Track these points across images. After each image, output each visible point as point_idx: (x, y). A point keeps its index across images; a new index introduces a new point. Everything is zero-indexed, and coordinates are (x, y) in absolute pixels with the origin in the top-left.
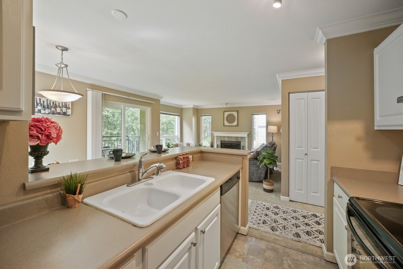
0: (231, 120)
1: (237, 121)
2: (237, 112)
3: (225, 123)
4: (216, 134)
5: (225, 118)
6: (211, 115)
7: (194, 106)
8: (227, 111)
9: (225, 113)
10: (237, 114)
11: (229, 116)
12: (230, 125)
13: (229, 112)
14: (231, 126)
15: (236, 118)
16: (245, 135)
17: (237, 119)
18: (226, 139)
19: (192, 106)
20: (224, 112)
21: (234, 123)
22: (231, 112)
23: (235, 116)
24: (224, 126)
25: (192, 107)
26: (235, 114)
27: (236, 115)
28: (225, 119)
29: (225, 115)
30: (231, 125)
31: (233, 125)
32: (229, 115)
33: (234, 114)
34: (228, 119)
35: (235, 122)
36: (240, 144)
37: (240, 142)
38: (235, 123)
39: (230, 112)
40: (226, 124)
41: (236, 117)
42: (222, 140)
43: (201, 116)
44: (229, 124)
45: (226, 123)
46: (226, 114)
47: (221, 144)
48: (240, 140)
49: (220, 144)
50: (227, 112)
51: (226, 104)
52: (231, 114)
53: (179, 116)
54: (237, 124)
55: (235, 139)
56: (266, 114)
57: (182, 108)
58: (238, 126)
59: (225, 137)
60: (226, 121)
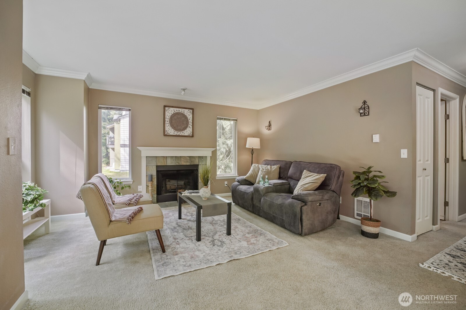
0: (181, 124)
1: (191, 127)
2: (192, 111)
3: (167, 129)
4: (146, 152)
5: (167, 120)
6: (130, 110)
7: (89, 76)
8: (172, 107)
9: (166, 108)
10: (191, 115)
11: (176, 117)
12: (178, 134)
13: (175, 109)
14: (179, 136)
15: (189, 121)
16: (207, 152)
17: (191, 124)
18: (170, 163)
19: (83, 77)
20: (165, 106)
21: (186, 130)
22: (180, 110)
23: (189, 118)
24: (165, 135)
25: (84, 79)
26: (188, 113)
28: (166, 122)
29: (166, 113)
31: (183, 135)
32: (175, 115)
33: (186, 114)
34: (174, 121)
35: (187, 129)
36: (197, 170)
37: (197, 166)
38: (188, 131)
39: (178, 109)
41: (190, 121)
42: (159, 164)
43: (100, 108)
44: (176, 133)
45: (170, 130)
46: (170, 112)
47: (157, 171)
48: (196, 162)
49: (154, 173)
50: (172, 109)
51: (184, 90)
52: (180, 113)
53: (29, 94)
54: (192, 134)
55: (187, 162)
56: (236, 120)
57: (36, 74)
58: (193, 136)
59: (167, 158)
60: (169, 125)
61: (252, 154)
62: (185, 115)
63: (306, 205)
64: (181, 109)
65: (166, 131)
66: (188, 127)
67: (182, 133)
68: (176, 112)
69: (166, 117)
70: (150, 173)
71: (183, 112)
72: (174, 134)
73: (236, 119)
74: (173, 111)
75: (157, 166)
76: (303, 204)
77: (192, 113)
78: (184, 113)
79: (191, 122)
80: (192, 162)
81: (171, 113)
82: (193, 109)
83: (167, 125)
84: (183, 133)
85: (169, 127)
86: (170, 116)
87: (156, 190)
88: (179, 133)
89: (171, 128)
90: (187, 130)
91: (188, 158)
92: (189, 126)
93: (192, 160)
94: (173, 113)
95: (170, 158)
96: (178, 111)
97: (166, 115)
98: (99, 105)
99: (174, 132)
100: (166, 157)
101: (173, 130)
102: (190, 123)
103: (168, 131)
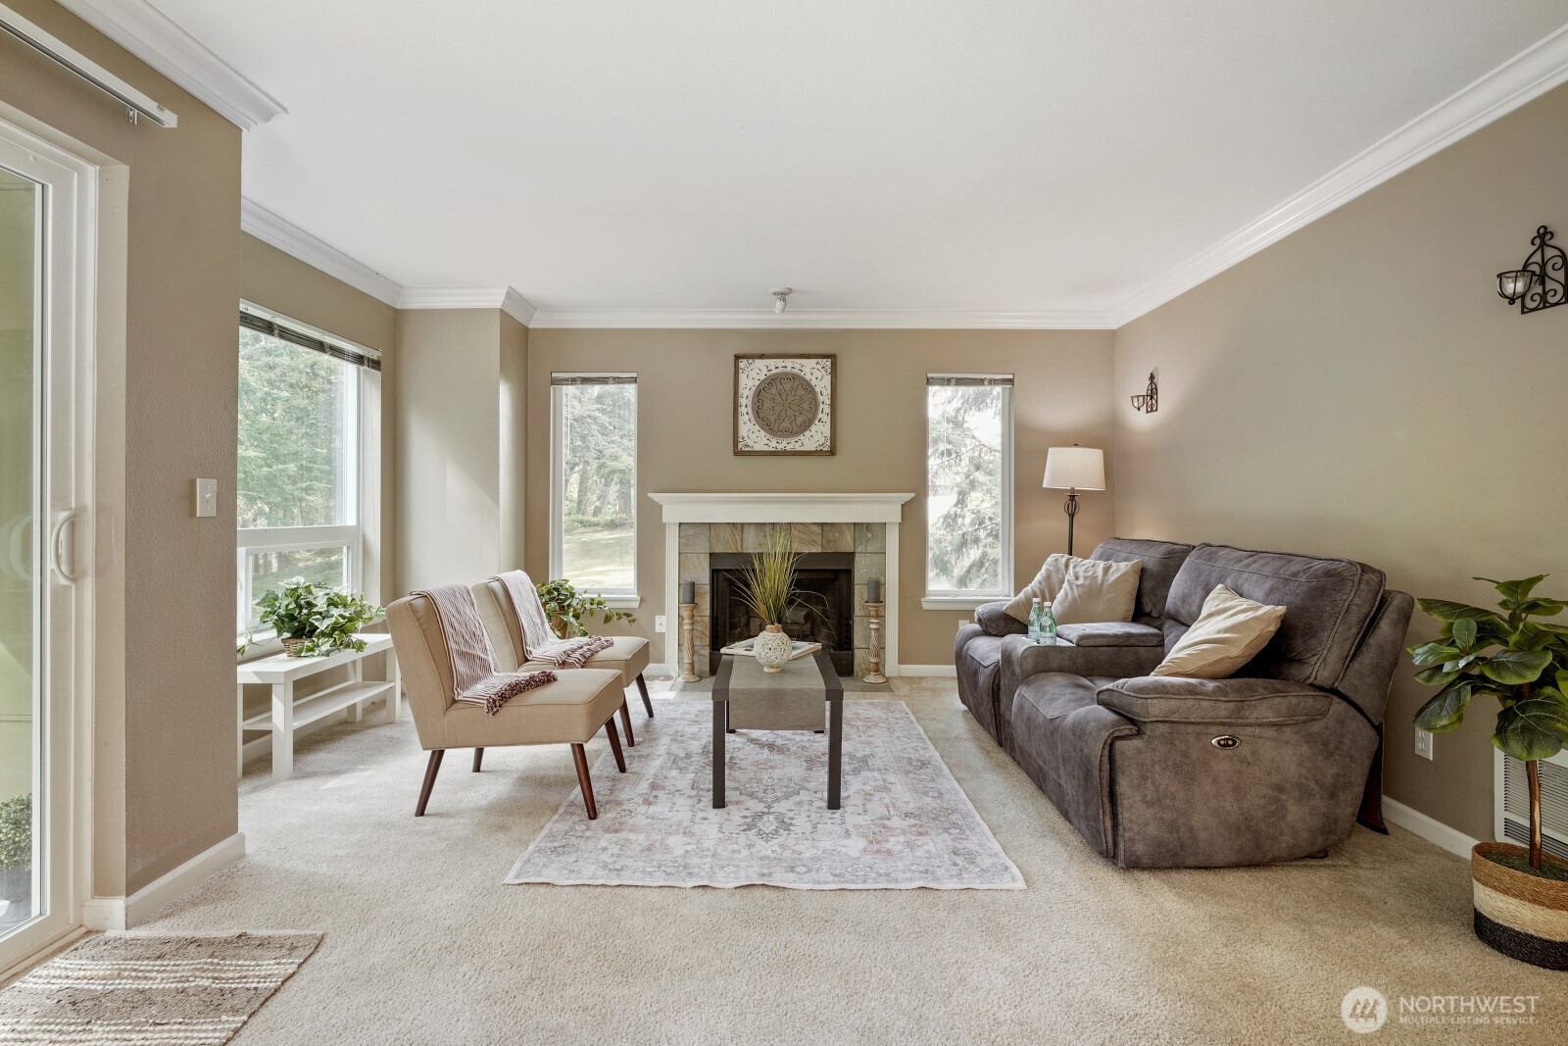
0: (790, 412)
1: (827, 419)
2: (828, 363)
3: (743, 431)
4: (677, 509)
5: (743, 401)
6: (634, 380)
7: (511, 295)
8: (762, 356)
9: (743, 364)
10: (828, 379)
11: (773, 391)
12: (780, 447)
13: (772, 363)
14: (785, 453)
15: (821, 398)
16: (884, 509)
17: (827, 410)
18: (752, 544)
19: (495, 300)
20: (737, 358)
21: (808, 433)
22: (789, 363)
23: (818, 389)
24: (737, 453)
25: (498, 305)
26: (816, 373)
27: (822, 384)
28: (742, 410)
29: (742, 377)
30: (789, 448)
31: (798, 448)
32: (771, 381)
33: (808, 377)
34: (767, 404)
35: (813, 428)
36: (849, 573)
37: (852, 554)
38: (817, 436)
39: (780, 362)
40: (750, 443)
41: (825, 398)
42: (719, 549)
43: (555, 382)
44: (775, 444)
45: (754, 436)
46: (754, 374)
47: (714, 572)
48: (846, 544)
49: (704, 578)
50: (760, 363)
51: (783, 295)
52: (786, 374)
53: (376, 364)
54: (828, 443)
55: (814, 542)
56: (1011, 381)
57: (396, 311)
58: (832, 452)
59: (746, 527)
60: (752, 419)
61: (1072, 516)
62: (805, 381)
63: (1139, 733)
64: (790, 360)
65: (740, 440)
66: (816, 422)
67: (793, 442)
68: (774, 371)
69: (741, 391)
70: (688, 578)
71: (796, 371)
72: (766, 448)
73: (1011, 377)
74: (765, 371)
75: (711, 554)
76: (1127, 729)
77: (829, 371)
78: (802, 374)
79: (828, 402)
80: (828, 542)
81: (758, 377)
82: (832, 357)
83: (746, 417)
84: (799, 443)
85: (750, 425)
86: (754, 388)
87: (707, 632)
88: (785, 443)
89: (757, 427)
90: (813, 433)
91: (818, 530)
92: (820, 416)
93: (830, 535)
94: (763, 377)
95: (752, 528)
96: (780, 370)
97: (742, 385)
98: (554, 375)
99: (767, 442)
100: (742, 524)
101: (763, 433)
102: (822, 406)
103: (746, 438)
